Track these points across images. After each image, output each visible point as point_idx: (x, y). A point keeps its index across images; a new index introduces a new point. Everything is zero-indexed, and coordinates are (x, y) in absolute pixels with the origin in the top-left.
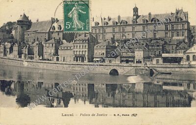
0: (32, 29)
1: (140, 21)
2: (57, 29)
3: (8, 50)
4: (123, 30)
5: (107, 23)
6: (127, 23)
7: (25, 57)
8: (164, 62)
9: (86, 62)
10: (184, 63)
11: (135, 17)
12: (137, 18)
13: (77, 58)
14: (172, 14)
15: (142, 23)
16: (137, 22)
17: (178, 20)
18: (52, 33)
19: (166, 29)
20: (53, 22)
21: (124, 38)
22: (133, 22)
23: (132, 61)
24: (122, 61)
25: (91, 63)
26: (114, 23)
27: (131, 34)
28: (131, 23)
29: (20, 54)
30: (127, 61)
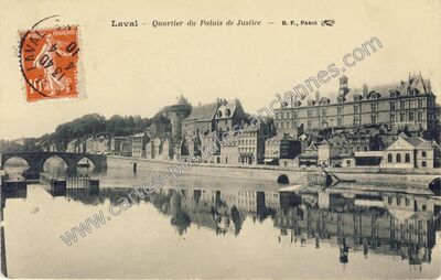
0: (191, 117)
1: (349, 98)
2: (224, 116)
3: (157, 149)
4: (323, 113)
5: (300, 103)
6: (329, 101)
7: (178, 158)
8: (357, 164)
9: (254, 164)
10: (384, 165)
11: (342, 92)
12: (345, 94)
13: (243, 158)
14: (402, 83)
15: (352, 100)
16: (344, 100)
17: (412, 92)
18: (218, 121)
19: (393, 108)
20: (219, 105)
21: (325, 126)
22: (339, 100)
23: (315, 164)
24: (301, 163)
25: (261, 166)
26: (309, 104)
27: (335, 119)
28: (336, 102)
29: (171, 154)
30: (308, 164)
